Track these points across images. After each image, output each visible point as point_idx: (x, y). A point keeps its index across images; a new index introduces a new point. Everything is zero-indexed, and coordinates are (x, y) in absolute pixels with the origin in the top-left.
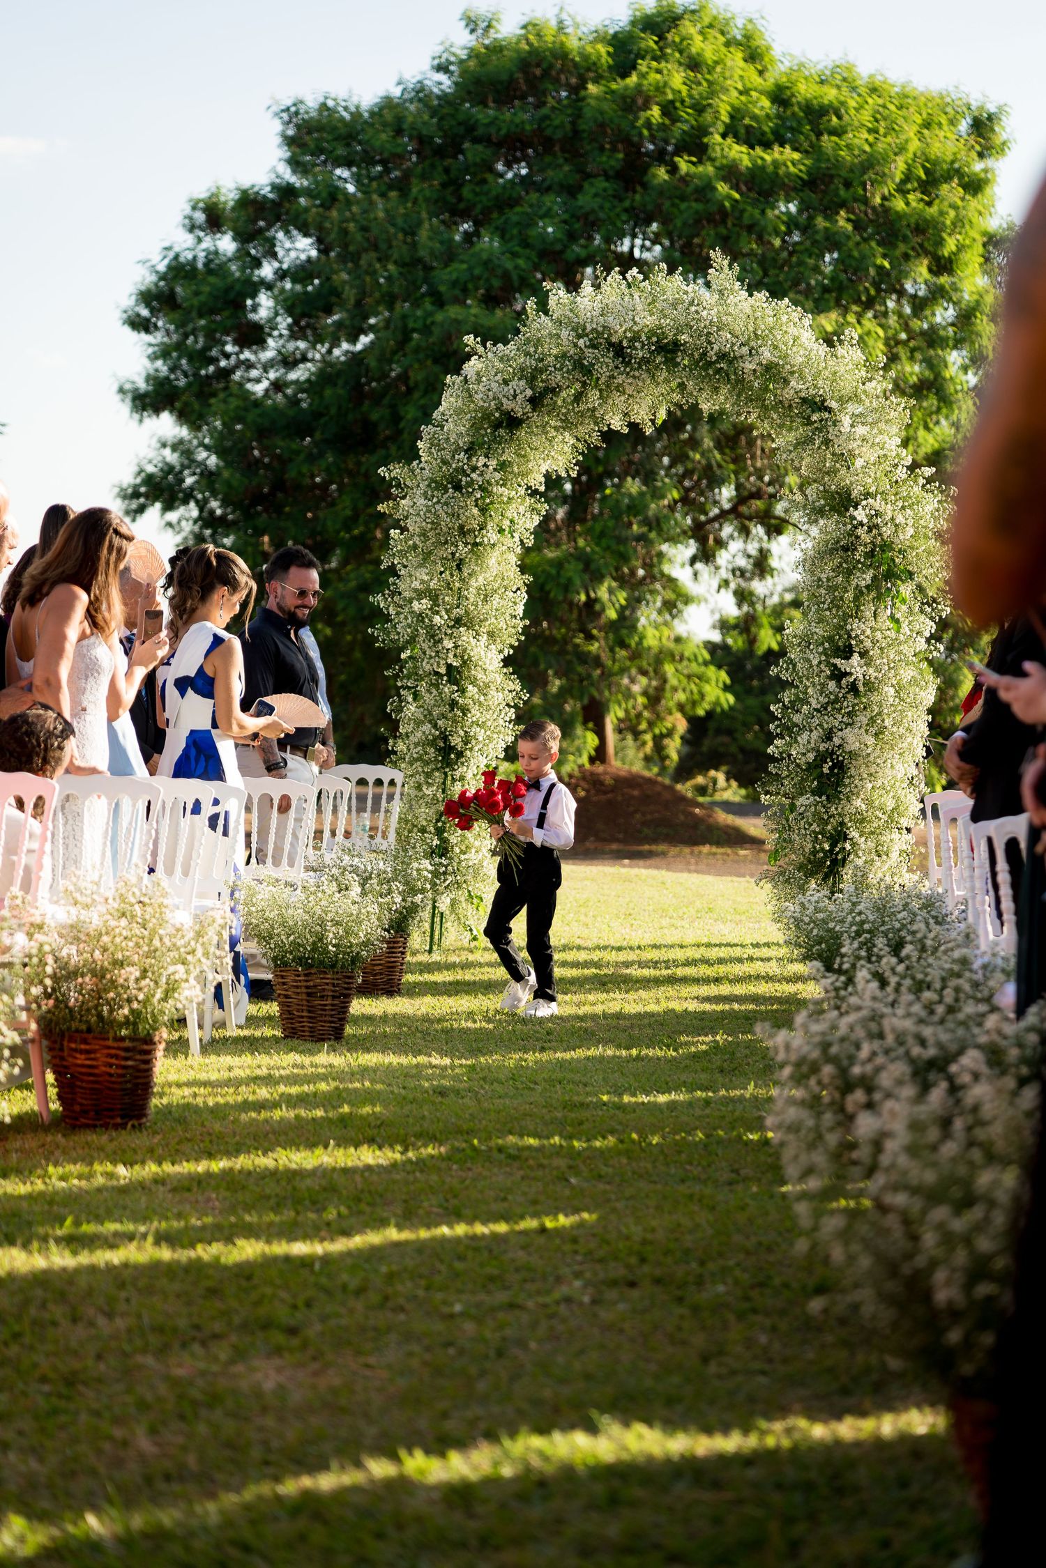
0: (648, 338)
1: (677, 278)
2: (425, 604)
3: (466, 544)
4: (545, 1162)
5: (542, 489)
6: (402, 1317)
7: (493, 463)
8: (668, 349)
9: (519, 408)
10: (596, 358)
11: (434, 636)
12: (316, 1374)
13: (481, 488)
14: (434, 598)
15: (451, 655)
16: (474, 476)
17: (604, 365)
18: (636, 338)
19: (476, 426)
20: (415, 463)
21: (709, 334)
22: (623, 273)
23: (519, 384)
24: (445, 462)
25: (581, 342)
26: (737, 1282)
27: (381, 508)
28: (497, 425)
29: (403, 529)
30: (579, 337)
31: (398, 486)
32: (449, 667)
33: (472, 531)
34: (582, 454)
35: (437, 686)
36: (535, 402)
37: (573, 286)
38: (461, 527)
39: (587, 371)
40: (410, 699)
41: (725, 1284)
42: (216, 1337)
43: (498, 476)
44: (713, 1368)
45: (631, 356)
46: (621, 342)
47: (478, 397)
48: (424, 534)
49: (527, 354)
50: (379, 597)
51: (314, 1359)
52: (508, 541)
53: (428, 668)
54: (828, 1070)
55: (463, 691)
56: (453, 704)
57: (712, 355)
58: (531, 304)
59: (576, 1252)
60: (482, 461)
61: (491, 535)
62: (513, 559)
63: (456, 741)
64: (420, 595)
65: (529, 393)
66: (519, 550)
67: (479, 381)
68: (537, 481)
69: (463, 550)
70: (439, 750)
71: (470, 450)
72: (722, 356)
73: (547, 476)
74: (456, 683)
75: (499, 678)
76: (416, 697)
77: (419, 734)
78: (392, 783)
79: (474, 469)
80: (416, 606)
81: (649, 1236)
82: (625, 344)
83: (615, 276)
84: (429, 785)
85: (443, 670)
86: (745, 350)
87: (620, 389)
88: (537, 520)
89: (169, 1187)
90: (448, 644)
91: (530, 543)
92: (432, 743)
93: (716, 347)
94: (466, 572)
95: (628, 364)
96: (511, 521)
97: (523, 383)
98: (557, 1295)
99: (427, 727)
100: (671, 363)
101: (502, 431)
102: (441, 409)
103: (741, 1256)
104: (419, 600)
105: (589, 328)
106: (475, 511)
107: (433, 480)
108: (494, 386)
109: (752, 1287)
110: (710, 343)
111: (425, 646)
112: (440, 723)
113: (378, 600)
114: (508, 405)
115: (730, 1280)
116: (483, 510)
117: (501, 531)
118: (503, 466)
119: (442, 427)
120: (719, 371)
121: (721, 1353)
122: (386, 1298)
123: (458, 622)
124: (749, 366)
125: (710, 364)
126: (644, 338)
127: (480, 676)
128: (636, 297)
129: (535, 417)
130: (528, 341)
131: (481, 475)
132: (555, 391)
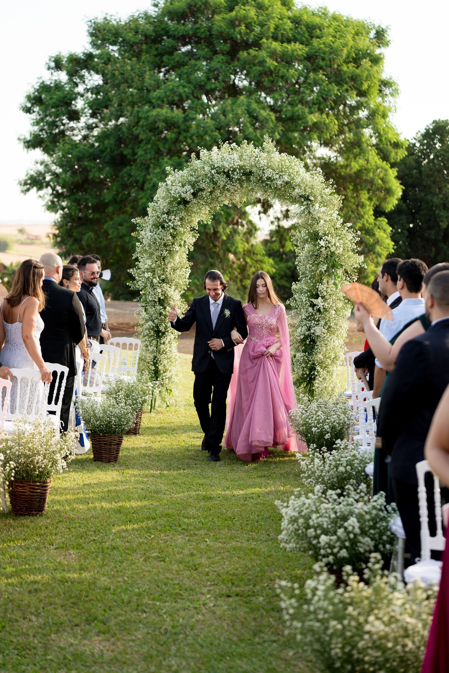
0: (239, 170)
1: (251, 146)
2: (150, 274)
3: (167, 250)
4: (197, 532)
5: (197, 228)
6: (144, 615)
7: (177, 218)
8: (248, 174)
9: (188, 196)
10: (219, 178)
11: (153, 286)
12: (114, 644)
13: (173, 228)
14: (153, 272)
15: (160, 295)
16: (170, 223)
17: (222, 180)
18: (234, 170)
19: (170, 203)
20: (146, 217)
21: (263, 170)
22: (230, 143)
23: (188, 187)
24: (158, 217)
25: (213, 171)
26: (267, 595)
27: (132, 234)
28: (179, 203)
29: (141, 243)
30: (212, 169)
31: (140, 226)
32: (159, 299)
33: (168, 245)
34: (213, 215)
35: (154, 306)
36: (195, 195)
37: (209, 149)
38: (165, 244)
39: (215, 183)
40: (143, 310)
41: (263, 596)
42: (76, 625)
43: (179, 223)
44: (257, 640)
45: (233, 178)
46: (228, 171)
47: (172, 192)
48: (150, 245)
49: (192, 175)
50: (132, 270)
51: (113, 637)
52: (183, 249)
53: (151, 299)
54: (301, 521)
55: (165, 308)
56: (161, 314)
57: (264, 178)
58: (193, 155)
59: (208, 580)
60: (173, 217)
61: (177, 248)
62: (185, 256)
63: (162, 328)
64: (148, 270)
65: (192, 191)
66: (187, 253)
67: (172, 185)
68: (195, 224)
69: (165, 253)
70: (155, 331)
71: (168, 213)
72: (269, 179)
73: (199, 223)
74: (162, 305)
75: (179, 303)
76: (146, 310)
77: (147, 325)
78: (136, 345)
79: (170, 220)
80: (146, 275)
81: (235, 572)
82: (230, 172)
83: (226, 145)
84: (151, 346)
85: (157, 300)
86: (277, 176)
87: (228, 190)
88: (194, 240)
89: (55, 546)
90: (159, 290)
91: (192, 250)
92: (152, 329)
93: (266, 176)
94: (166, 261)
95: (231, 180)
96: (185, 242)
97: (190, 187)
98: (201, 602)
99: (150, 323)
100: (248, 180)
101: (181, 206)
102: (157, 196)
103: (269, 582)
104: (148, 272)
105: (216, 166)
106: (170, 237)
107: (154, 225)
108: (178, 187)
109: (273, 597)
110: (263, 173)
111: (150, 290)
112: (156, 321)
113: (131, 271)
114: (183, 195)
115: (264, 594)
116: (173, 237)
117: (180, 245)
118: (181, 219)
119: (157, 203)
120: (267, 184)
121: (260, 631)
122: (138, 606)
123: (163, 281)
124: (279, 183)
125: (263, 182)
126: (238, 170)
127: (172, 303)
128: (235, 154)
129: (194, 201)
130: (192, 170)
131: (173, 223)
132: (202, 190)
